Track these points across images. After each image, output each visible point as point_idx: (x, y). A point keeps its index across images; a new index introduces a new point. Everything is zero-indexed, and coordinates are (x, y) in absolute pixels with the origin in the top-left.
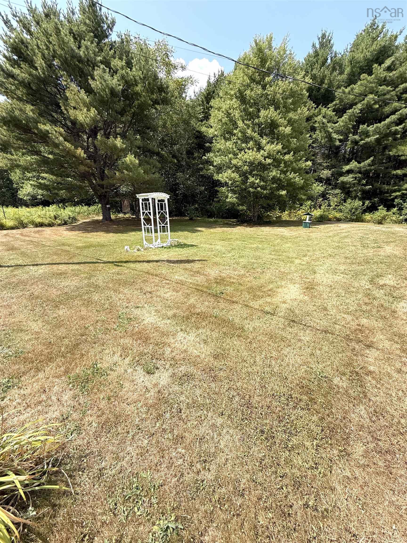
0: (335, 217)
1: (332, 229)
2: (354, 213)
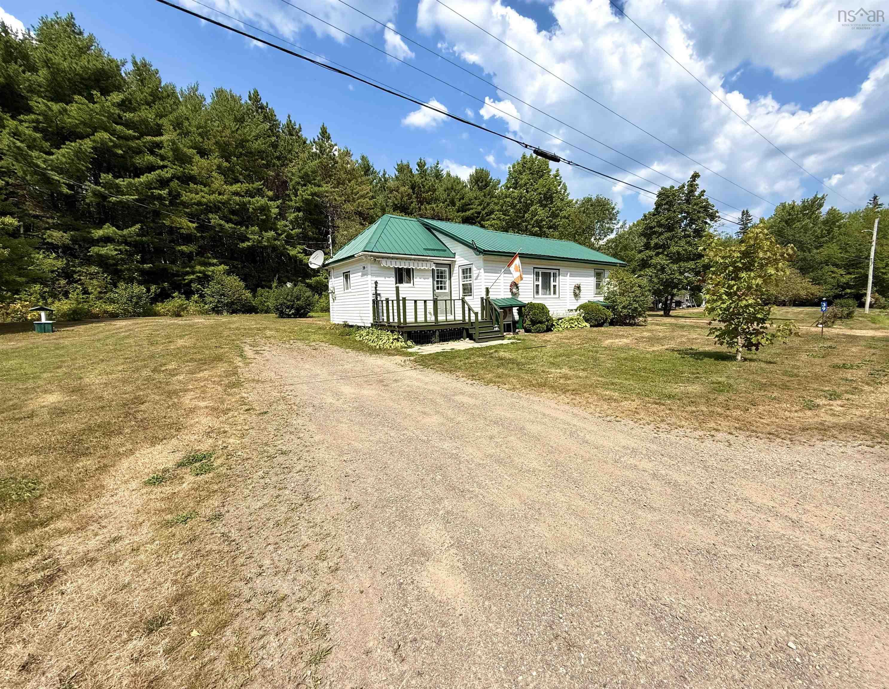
0: (106, 312)
1: (101, 329)
2: (137, 303)
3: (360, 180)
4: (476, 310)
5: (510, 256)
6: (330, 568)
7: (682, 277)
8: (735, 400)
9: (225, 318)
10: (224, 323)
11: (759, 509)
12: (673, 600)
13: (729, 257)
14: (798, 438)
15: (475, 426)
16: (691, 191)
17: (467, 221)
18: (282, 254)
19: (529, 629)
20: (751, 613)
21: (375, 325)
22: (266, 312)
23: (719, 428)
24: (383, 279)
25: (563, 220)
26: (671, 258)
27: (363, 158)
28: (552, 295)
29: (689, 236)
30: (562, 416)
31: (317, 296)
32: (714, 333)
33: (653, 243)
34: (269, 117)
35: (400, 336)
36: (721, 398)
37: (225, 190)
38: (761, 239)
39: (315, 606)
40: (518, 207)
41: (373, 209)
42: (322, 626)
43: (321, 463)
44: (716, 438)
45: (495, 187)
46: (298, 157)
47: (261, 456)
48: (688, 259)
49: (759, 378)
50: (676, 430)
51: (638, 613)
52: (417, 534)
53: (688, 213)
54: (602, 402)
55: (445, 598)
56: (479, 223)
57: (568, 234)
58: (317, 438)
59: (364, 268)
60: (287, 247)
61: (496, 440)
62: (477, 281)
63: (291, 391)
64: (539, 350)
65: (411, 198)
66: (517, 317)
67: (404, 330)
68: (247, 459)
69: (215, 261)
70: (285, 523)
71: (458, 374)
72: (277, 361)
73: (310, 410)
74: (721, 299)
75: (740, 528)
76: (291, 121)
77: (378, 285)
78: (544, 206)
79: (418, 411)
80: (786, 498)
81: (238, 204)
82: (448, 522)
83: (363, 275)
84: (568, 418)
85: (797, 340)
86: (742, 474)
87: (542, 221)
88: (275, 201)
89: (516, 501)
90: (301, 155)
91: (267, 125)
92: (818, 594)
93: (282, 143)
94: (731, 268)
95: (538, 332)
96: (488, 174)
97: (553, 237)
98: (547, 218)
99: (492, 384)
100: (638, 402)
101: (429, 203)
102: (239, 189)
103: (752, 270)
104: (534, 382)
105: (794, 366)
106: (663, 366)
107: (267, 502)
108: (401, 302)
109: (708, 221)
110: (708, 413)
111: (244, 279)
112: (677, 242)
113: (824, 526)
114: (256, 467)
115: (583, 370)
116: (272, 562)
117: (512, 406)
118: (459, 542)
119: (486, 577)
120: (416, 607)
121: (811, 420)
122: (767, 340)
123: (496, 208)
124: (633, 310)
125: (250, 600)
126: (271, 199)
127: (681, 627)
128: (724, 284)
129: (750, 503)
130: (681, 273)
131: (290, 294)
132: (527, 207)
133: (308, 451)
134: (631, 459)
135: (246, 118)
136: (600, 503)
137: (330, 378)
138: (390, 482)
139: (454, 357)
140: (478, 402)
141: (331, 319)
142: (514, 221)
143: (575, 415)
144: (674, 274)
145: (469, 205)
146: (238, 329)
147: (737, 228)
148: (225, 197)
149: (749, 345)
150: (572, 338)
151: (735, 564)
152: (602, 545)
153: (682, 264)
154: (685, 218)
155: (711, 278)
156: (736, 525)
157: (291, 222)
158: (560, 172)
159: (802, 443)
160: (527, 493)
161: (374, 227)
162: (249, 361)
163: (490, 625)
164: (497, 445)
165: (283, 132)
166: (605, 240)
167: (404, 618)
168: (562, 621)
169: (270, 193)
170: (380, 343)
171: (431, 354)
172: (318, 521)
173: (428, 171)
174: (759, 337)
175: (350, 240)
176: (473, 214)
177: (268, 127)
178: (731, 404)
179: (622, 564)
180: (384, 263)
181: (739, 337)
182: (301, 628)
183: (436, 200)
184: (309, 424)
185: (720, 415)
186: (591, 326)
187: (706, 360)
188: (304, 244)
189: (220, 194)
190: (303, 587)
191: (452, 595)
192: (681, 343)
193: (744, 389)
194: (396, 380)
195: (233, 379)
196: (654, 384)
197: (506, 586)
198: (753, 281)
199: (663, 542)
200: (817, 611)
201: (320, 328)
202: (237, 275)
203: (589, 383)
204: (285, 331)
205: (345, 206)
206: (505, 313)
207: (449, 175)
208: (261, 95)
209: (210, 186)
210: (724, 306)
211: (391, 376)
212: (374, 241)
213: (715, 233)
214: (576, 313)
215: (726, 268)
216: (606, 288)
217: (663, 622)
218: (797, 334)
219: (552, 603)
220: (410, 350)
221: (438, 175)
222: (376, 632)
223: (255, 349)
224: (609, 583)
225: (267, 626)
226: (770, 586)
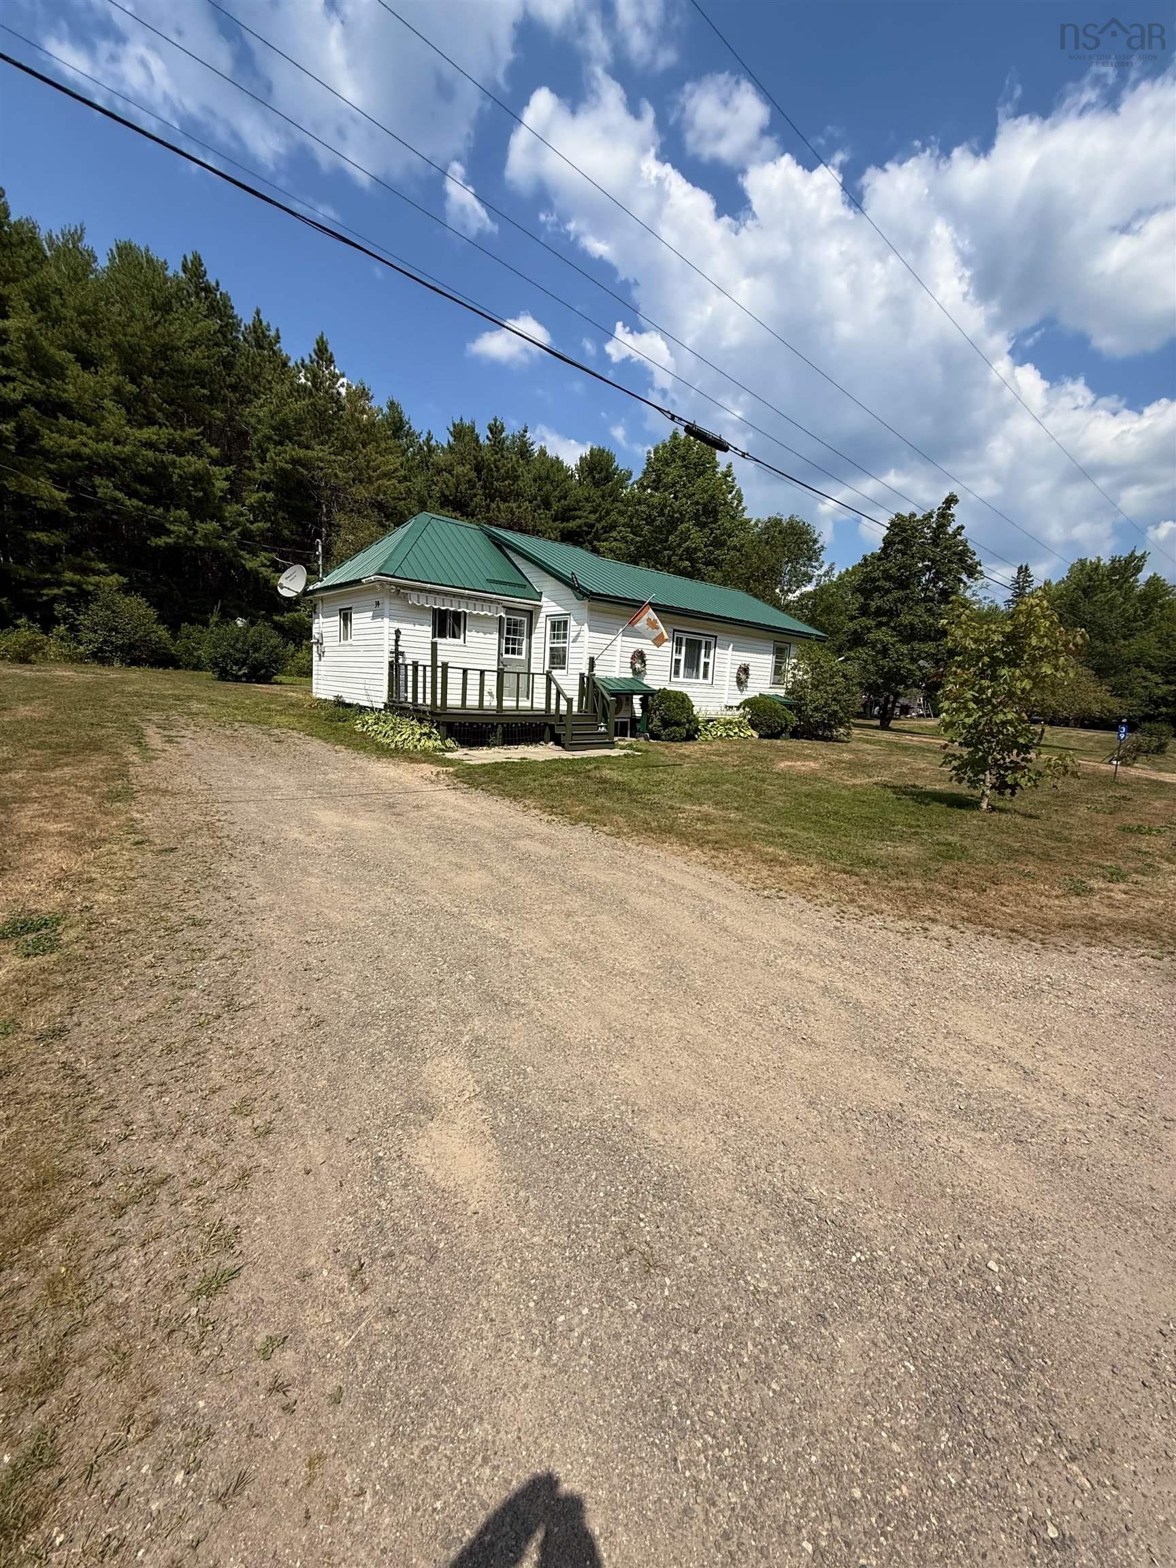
3: (383, 445)
4: (569, 694)
5: (636, 606)
6: (255, 1129)
7: (913, 667)
8: (967, 873)
9: (113, 673)
10: (112, 681)
11: (977, 1051)
12: (825, 1194)
13: (985, 640)
14: (1055, 940)
15: (543, 895)
16: (942, 526)
17: (570, 538)
18: (231, 565)
19: (586, 1238)
20: (940, 1214)
21: (391, 707)
22: (197, 667)
23: (938, 917)
24: (411, 626)
25: (732, 553)
26: (900, 633)
27: (392, 405)
28: (701, 680)
29: (932, 600)
30: (690, 883)
31: (291, 647)
32: (950, 762)
33: (873, 605)
34: (219, 308)
35: (434, 731)
36: (948, 869)
37: (128, 435)
38: (1038, 616)
39: (220, 1196)
40: (658, 523)
41: (404, 499)
42: (228, 1230)
43: (263, 945)
44: (931, 934)
45: (622, 482)
46: (270, 390)
47: (153, 927)
48: (926, 638)
49: (1010, 841)
50: (872, 918)
51: (765, 1213)
52: (420, 1074)
53: (933, 561)
54: (760, 865)
55: (452, 1184)
56: (591, 543)
57: (738, 578)
58: (261, 900)
59: (378, 604)
60: (242, 553)
61: (576, 919)
62: (574, 645)
63: (226, 813)
64: (670, 771)
65: (473, 487)
66: (638, 712)
67: (442, 719)
68: (126, 932)
69: (102, 566)
70: (184, 1047)
71: (527, 802)
72: (207, 758)
73: (256, 849)
74: (966, 708)
75: (944, 1080)
76: (260, 322)
77: (402, 637)
78: (703, 526)
79: (450, 863)
80: (1021, 1035)
81: (152, 465)
82: (475, 1055)
83: (374, 617)
84: (701, 888)
85: (1076, 784)
86: (961, 993)
87: (696, 550)
88: (223, 466)
89: (595, 1024)
90: (277, 388)
91: (215, 324)
92: (1045, 1187)
93: (243, 360)
94: (986, 659)
95: (672, 740)
96: (610, 459)
97: (712, 580)
98: (705, 547)
99: (583, 824)
100: (817, 867)
101: (505, 500)
102: (155, 437)
103: (1017, 666)
104: (654, 824)
105: (1065, 825)
106: (865, 811)
107: (154, 1009)
108: (439, 670)
109: (964, 577)
110: (924, 892)
111: (156, 602)
112: (911, 608)
113: (1070, 1080)
114: (143, 946)
115: (737, 809)
116: (150, 1117)
117: (612, 863)
118: (489, 1089)
119: (527, 1150)
120: (401, 1198)
121: (1076, 913)
122: (1029, 781)
123: (622, 520)
124: (830, 715)
125: (101, 1184)
126: (215, 462)
127: (830, 1237)
128: (974, 685)
129: (966, 1040)
130: (914, 661)
131: (242, 639)
132: (673, 524)
133: (241, 923)
134: (793, 962)
135: (175, 305)
136: (733, 1032)
137: (299, 794)
138: (384, 983)
139: (525, 773)
140: (555, 853)
141: (314, 690)
142: (649, 546)
143: (714, 884)
144: (902, 661)
145: (575, 509)
146: (137, 694)
147: (1008, 594)
148: (127, 449)
149: (1001, 787)
150: (725, 754)
151: (930, 1137)
152: (726, 1101)
153: (916, 645)
154: (928, 568)
155: (955, 673)
156: (939, 1075)
157: (252, 508)
158: (734, 470)
159: (1059, 948)
160: (616, 1010)
161: (401, 532)
162: (152, 754)
163: (523, 1230)
164: (577, 927)
165: (245, 339)
166: (798, 593)
167: (376, 1218)
168: (642, 1224)
169: (215, 451)
170: (398, 738)
171: (484, 765)
172: (246, 1044)
173: (508, 443)
174: (1018, 775)
175: (357, 551)
176: (579, 527)
177: (217, 327)
178: (961, 880)
179: (753, 1133)
180: (413, 599)
181: (987, 773)
182: (189, 1234)
183: (518, 495)
184: (250, 873)
185: (941, 896)
186: (760, 736)
187: (935, 806)
188: (275, 551)
189: (117, 442)
190: (202, 1162)
191: (465, 1179)
192: (901, 775)
193: (985, 857)
194: (417, 806)
195: (119, 784)
196: (847, 839)
197: (558, 1166)
198: (1018, 683)
199: (822, 1098)
200: (1039, 1213)
201: (292, 705)
202: (143, 596)
203: (743, 831)
204: (226, 705)
205: (353, 489)
206: (619, 702)
207: (543, 452)
208: (207, 264)
209: (98, 426)
210: (969, 721)
211: (410, 798)
212: (399, 557)
213: (974, 599)
214: (738, 713)
215: (980, 658)
216: (790, 675)
217: (804, 1228)
218: (1074, 774)
219: (630, 1195)
220: (448, 755)
221: (524, 451)
222: (324, 1241)
223: (166, 733)
224: (727, 1163)
225: (126, 1228)
226: (975, 1173)
